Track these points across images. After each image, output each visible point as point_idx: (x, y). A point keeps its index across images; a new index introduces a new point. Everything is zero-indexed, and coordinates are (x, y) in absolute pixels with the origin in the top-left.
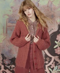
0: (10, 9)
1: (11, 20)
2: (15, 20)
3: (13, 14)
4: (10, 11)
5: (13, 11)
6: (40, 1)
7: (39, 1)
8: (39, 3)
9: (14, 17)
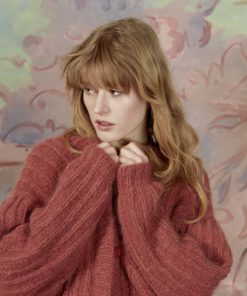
0: (18, 51)
1: (17, 127)
2: (43, 123)
3: (33, 88)
4: (19, 64)
5: (35, 69)
6: (218, 8)
7: (209, 12)
8: (209, 19)
9: (42, 105)
